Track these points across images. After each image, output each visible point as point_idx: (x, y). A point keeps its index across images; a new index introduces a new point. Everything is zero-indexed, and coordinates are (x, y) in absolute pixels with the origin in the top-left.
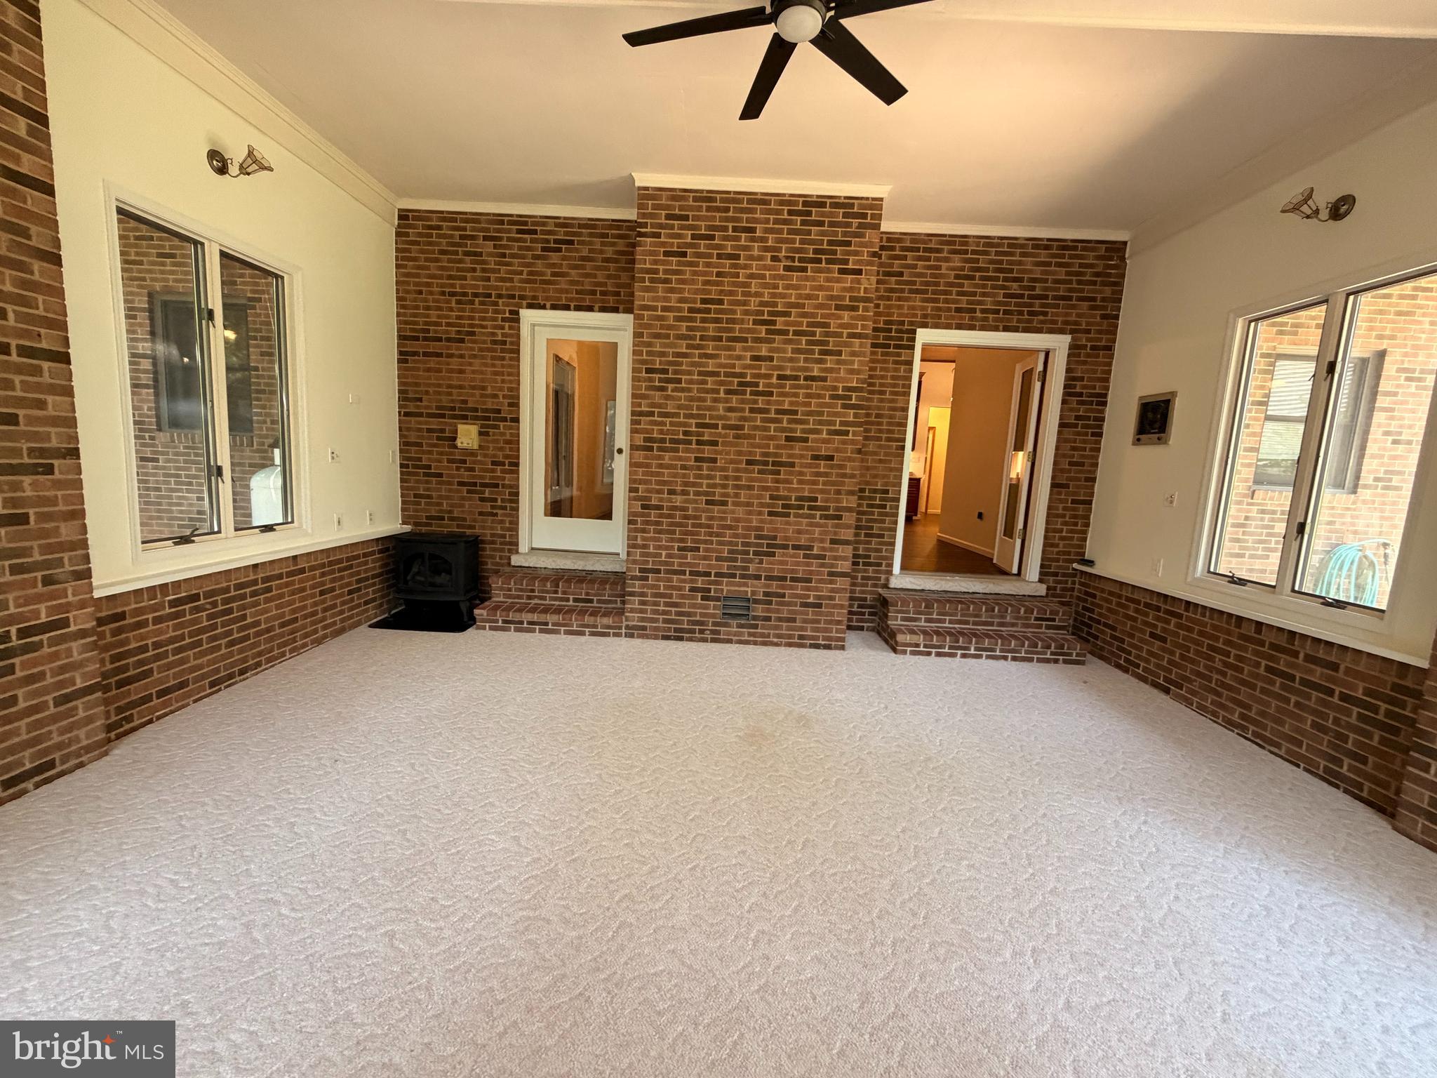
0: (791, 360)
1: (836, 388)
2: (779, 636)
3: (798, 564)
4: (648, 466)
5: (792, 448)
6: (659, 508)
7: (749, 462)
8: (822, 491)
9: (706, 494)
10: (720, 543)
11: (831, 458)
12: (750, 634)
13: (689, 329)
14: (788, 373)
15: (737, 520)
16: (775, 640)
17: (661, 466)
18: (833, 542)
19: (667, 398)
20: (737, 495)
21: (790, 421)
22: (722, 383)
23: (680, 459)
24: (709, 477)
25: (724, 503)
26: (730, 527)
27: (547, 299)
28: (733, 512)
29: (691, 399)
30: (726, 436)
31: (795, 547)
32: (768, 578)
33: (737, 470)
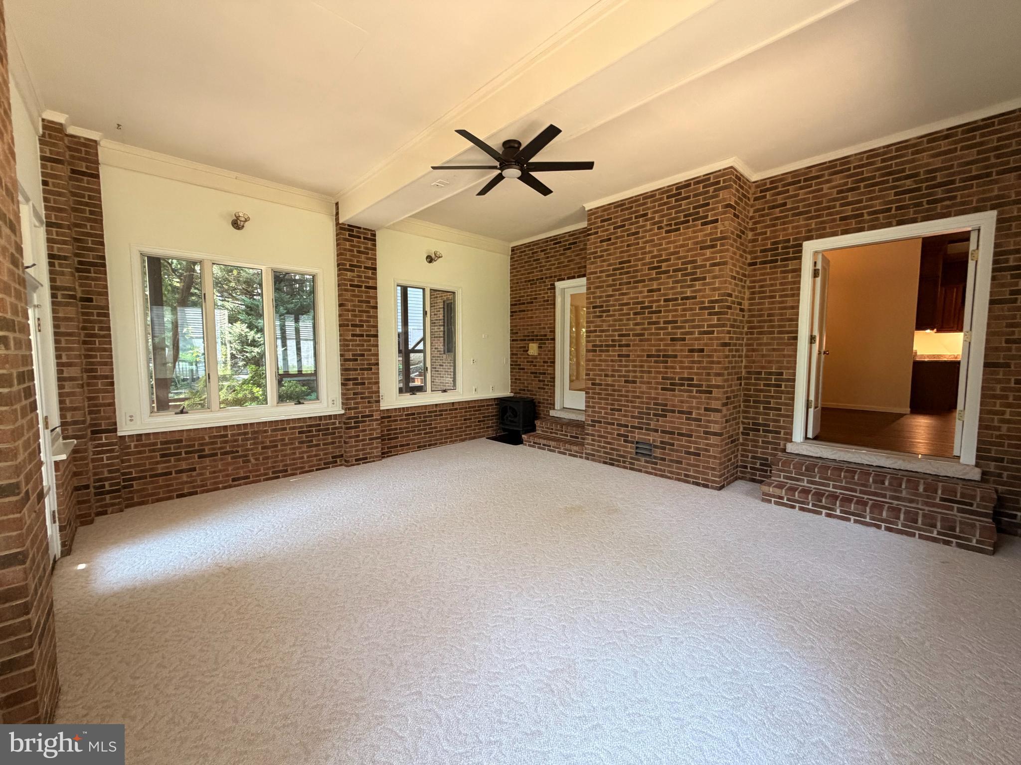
0: (672, 288)
1: (703, 302)
2: (671, 472)
3: (682, 423)
4: (594, 360)
5: (674, 345)
6: (600, 385)
7: (648, 356)
8: (697, 374)
9: (624, 376)
10: (634, 407)
11: (702, 351)
12: (653, 468)
13: (613, 280)
14: (671, 297)
15: (642, 393)
16: (669, 475)
17: (600, 360)
18: (706, 409)
19: (603, 321)
20: (642, 377)
21: (673, 328)
22: (631, 309)
23: (610, 356)
24: (626, 366)
25: (635, 382)
26: (638, 397)
27: (565, 275)
28: (640, 388)
29: (615, 320)
30: (635, 340)
31: (680, 412)
32: (663, 432)
33: (642, 361)
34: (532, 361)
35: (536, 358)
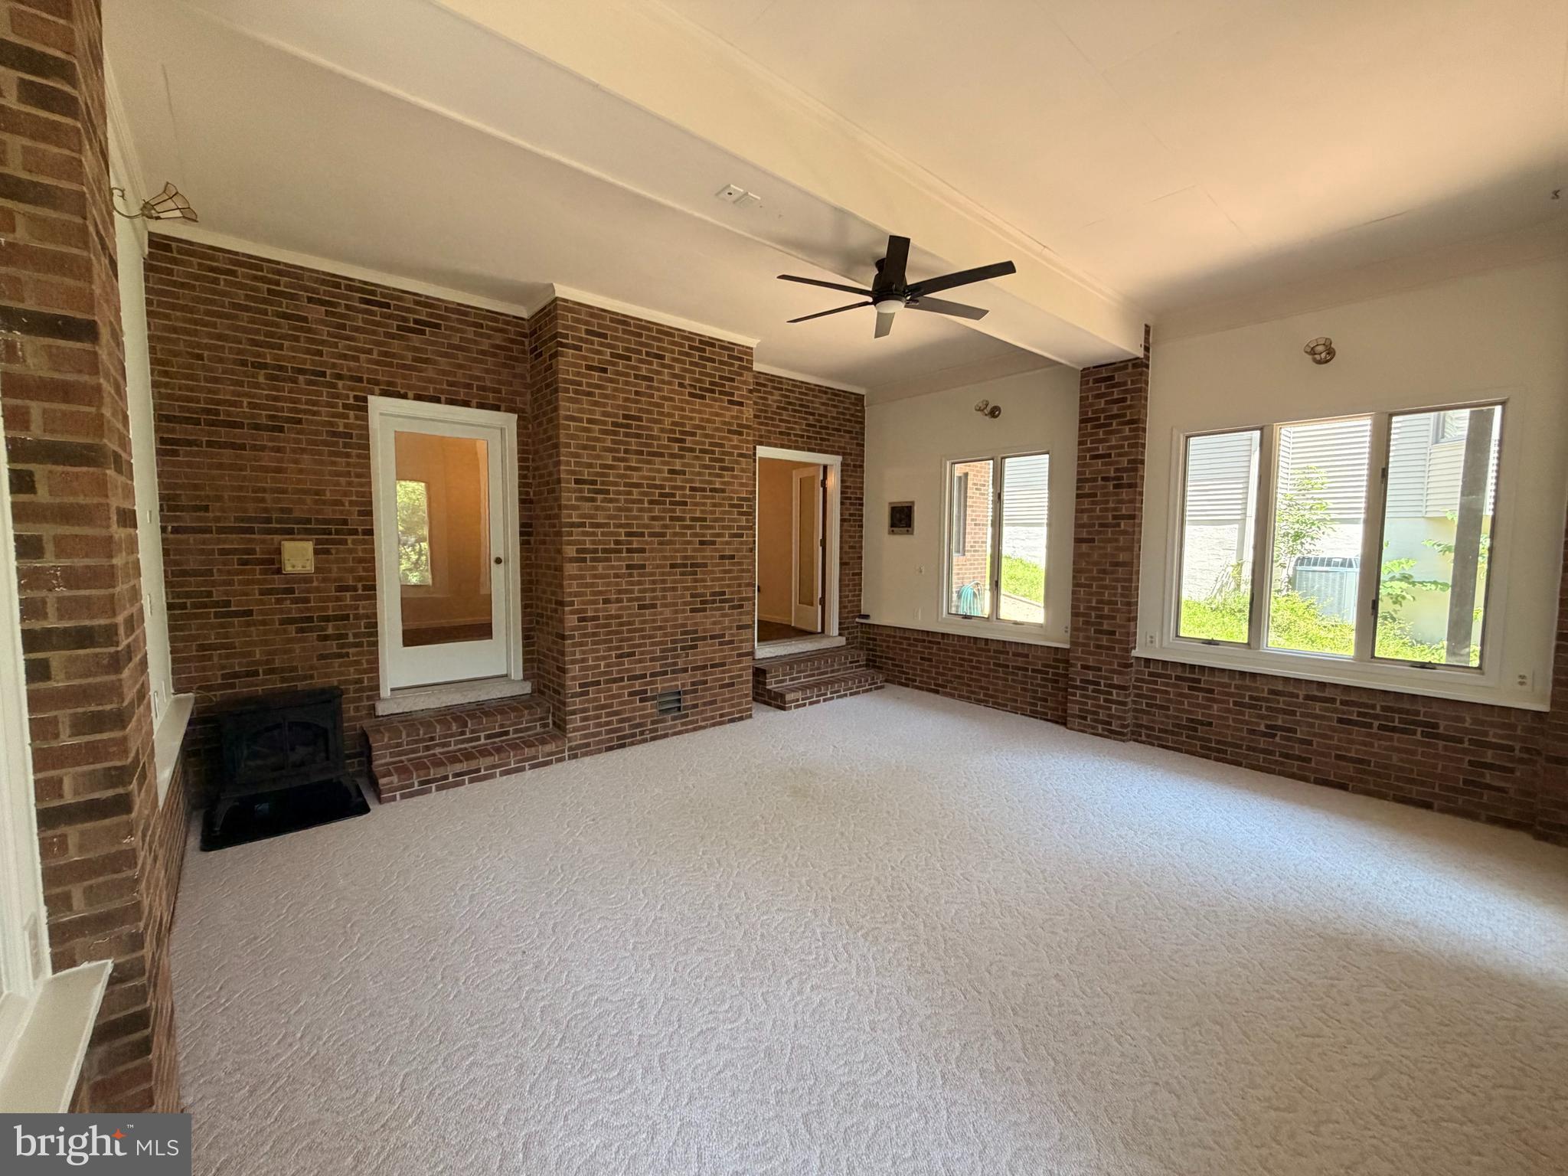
0: (699, 474)
1: (732, 499)
2: (704, 720)
3: (714, 652)
4: (582, 577)
5: (703, 550)
6: (595, 618)
7: (673, 566)
8: (729, 586)
9: (638, 599)
10: (653, 644)
11: (732, 557)
12: (683, 724)
13: (614, 442)
14: (697, 485)
15: (666, 620)
16: (703, 724)
17: (595, 576)
18: (739, 628)
19: (597, 508)
20: (664, 597)
21: (702, 527)
22: (645, 494)
23: (613, 568)
24: (640, 583)
25: (654, 606)
26: (660, 628)
28: (661, 613)
29: (620, 509)
30: (652, 543)
31: (712, 637)
32: (694, 669)
33: (663, 574)
34: (292, 586)
35: (305, 579)
